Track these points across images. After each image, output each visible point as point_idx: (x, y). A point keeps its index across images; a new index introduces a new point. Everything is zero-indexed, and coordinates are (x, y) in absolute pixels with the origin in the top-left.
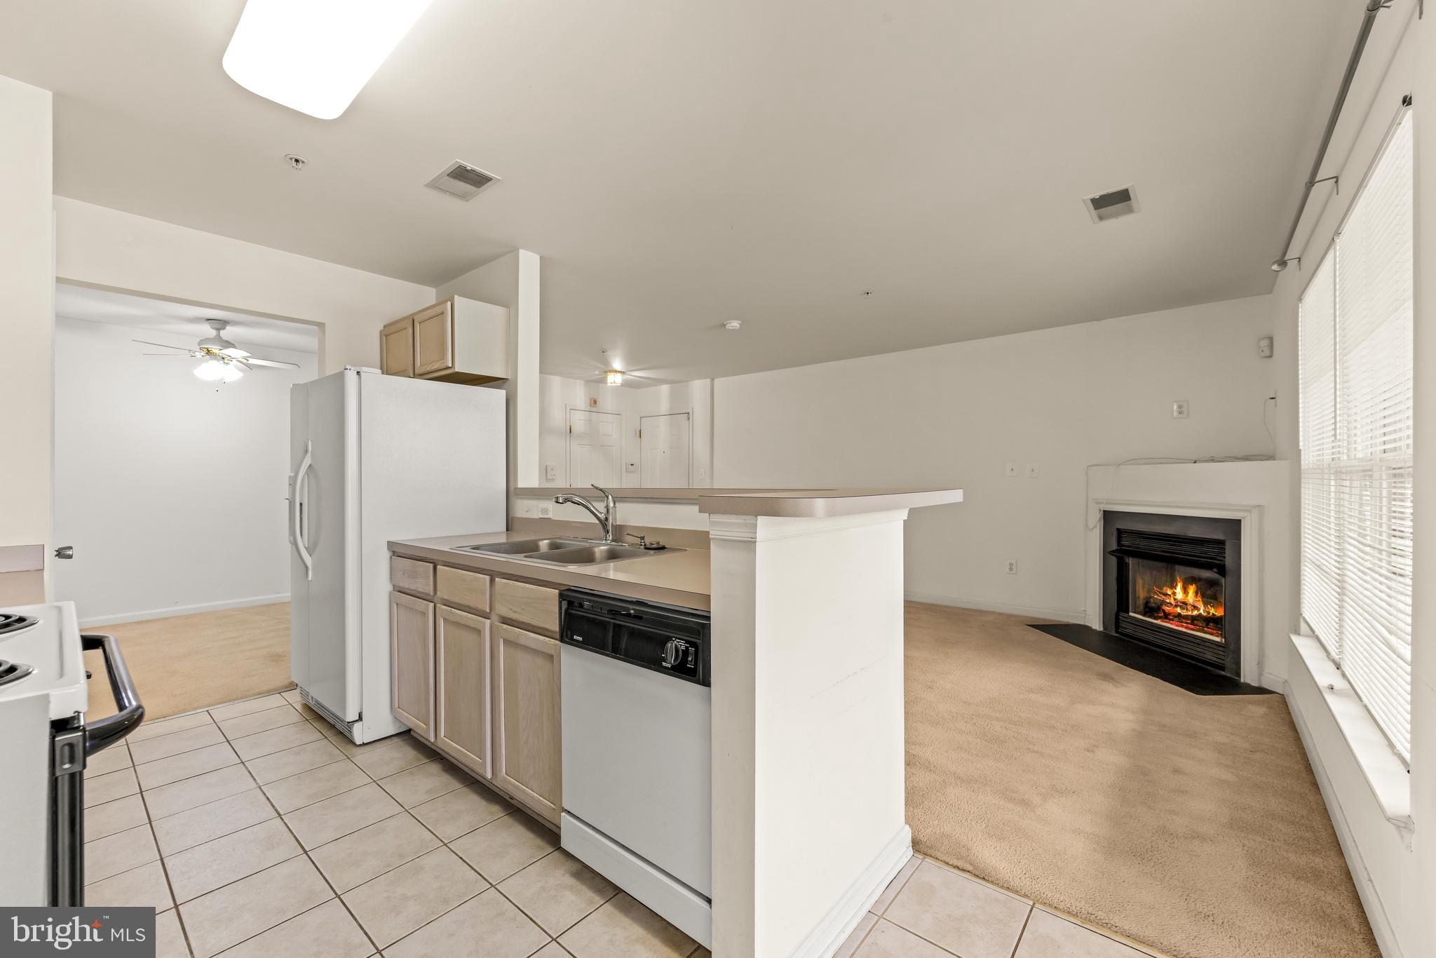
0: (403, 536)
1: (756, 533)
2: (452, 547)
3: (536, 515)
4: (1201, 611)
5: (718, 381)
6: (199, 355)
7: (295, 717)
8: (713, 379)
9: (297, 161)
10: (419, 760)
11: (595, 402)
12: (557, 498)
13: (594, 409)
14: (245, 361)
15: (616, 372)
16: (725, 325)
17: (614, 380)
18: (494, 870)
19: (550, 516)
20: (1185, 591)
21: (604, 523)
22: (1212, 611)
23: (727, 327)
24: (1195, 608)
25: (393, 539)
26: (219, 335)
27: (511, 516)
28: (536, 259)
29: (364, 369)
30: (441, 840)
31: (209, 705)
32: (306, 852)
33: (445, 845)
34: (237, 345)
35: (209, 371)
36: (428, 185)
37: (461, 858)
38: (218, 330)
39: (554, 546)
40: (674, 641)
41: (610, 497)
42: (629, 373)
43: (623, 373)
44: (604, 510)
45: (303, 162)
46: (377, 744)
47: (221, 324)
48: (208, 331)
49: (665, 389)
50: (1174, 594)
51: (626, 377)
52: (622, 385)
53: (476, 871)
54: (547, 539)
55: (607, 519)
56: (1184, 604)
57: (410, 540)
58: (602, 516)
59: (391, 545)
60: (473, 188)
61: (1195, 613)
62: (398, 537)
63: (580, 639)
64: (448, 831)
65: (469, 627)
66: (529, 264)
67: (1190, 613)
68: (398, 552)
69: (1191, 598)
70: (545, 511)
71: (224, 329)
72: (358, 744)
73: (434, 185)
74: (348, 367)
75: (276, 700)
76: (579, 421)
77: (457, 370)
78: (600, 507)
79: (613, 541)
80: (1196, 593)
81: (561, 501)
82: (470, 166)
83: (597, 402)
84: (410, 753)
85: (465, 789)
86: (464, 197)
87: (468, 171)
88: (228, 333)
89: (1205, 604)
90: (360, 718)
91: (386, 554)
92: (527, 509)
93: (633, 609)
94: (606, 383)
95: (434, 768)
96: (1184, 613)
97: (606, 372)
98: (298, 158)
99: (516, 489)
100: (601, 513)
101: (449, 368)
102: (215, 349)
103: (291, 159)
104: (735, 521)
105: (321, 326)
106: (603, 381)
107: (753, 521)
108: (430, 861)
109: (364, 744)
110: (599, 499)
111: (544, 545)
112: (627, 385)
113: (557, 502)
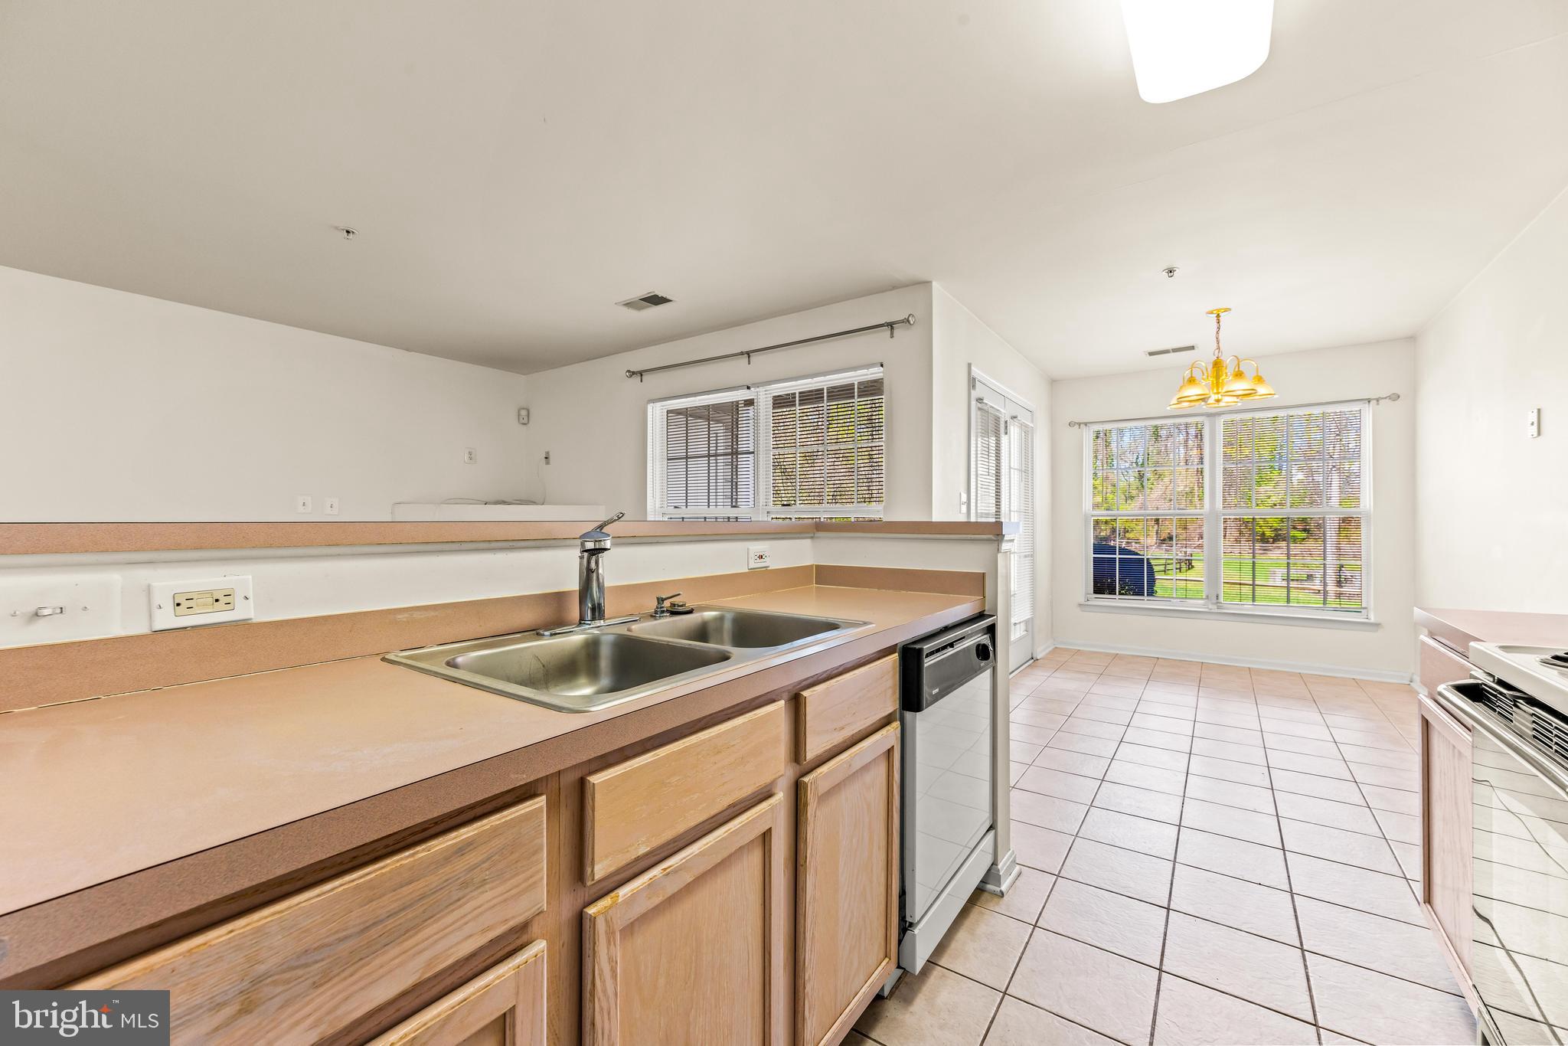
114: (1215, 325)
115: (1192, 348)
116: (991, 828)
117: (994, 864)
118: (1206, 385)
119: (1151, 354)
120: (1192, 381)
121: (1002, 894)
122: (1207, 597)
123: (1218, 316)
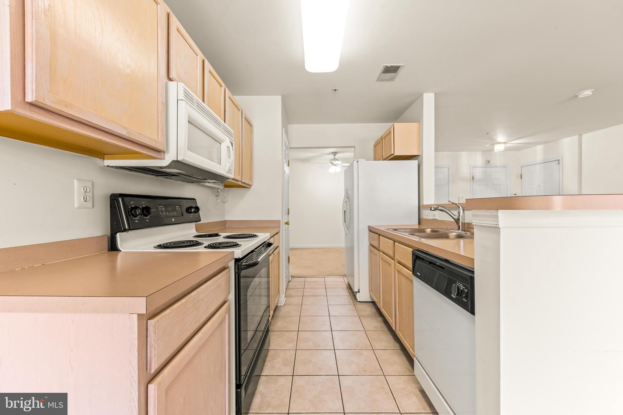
0: (374, 224)
1: (498, 221)
2: (386, 229)
3: (431, 217)
5: (585, 136)
6: (330, 164)
7: (345, 287)
8: (581, 135)
9: (335, 90)
10: (376, 314)
11: (489, 162)
12: (431, 208)
13: (488, 166)
14: (341, 165)
15: (500, 143)
16: (577, 96)
17: (499, 148)
18: (388, 369)
19: (437, 218)
21: (457, 221)
23: (579, 97)
25: (370, 225)
26: (335, 158)
27: (421, 217)
28: (432, 95)
29: (360, 160)
30: (372, 347)
31: (325, 276)
32: (332, 331)
33: (373, 350)
34: (339, 160)
35: (333, 169)
36: (377, 81)
37: (377, 358)
38: (335, 156)
39: (433, 231)
40: (457, 283)
41: (461, 207)
42: (510, 142)
43: (505, 143)
44: (457, 215)
45: (337, 90)
46: (364, 303)
47: (335, 153)
48: (332, 156)
49: (540, 148)
51: (508, 145)
52: (504, 150)
53: (380, 366)
54: (430, 228)
55: (459, 219)
57: (375, 226)
58: (456, 217)
59: (369, 227)
60: (394, 74)
62: (371, 224)
63: (419, 274)
64: (377, 345)
65: (388, 262)
66: (429, 99)
68: (371, 230)
70: (434, 215)
71: (336, 155)
72: (358, 301)
73: (379, 80)
74: (354, 160)
75: (341, 279)
76: (478, 173)
77: (395, 154)
78: (455, 213)
79: (462, 230)
81: (432, 210)
82: (389, 65)
83: (490, 162)
84: (374, 310)
85: (388, 332)
86: (392, 79)
87: (389, 67)
88: (337, 156)
90: (359, 292)
91: (367, 231)
92: (427, 215)
93: (439, 263)
94: (494, 150)
95: (380, 319)
97: (493, 144)
98: (335, 89)
99: (422, 205)
100: (456, 216)
101: (393, 154)
102: (334, 162)
103: (334, 90)
104: (486, 213)
105: (354, 147)
106: (492, 150)
107: (496, 214)
108: (365, 353)
109: (360, 302)
110: (454, 209)
111: (428, 231)
112: (507, 149)
113: (431, 210)
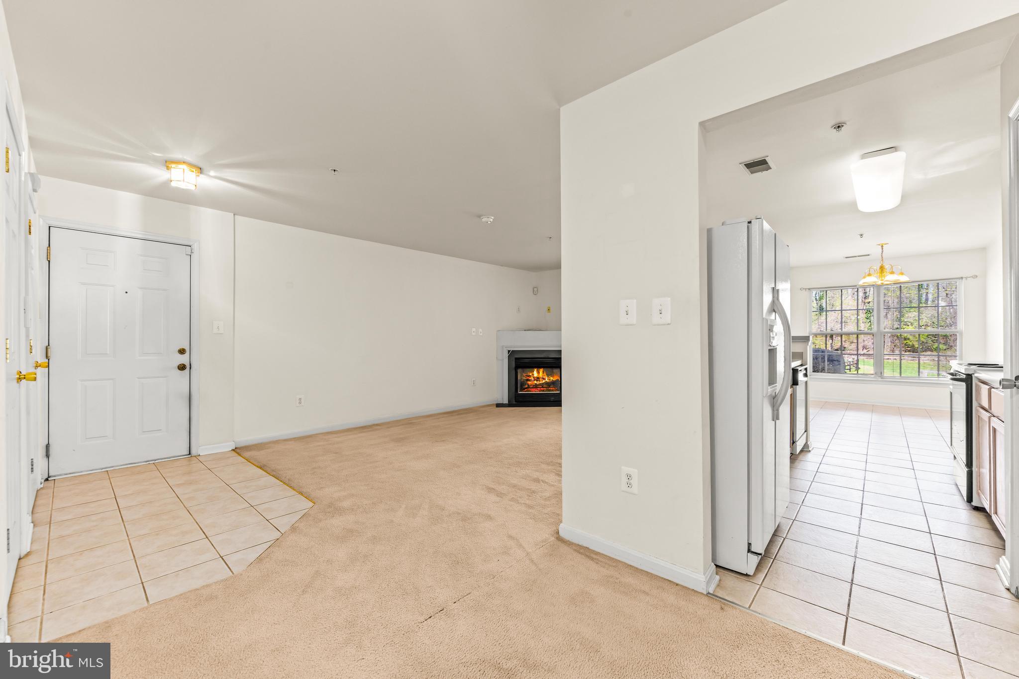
4: (547, 380)
20: (538, 373)
22: (552, 378)
24: (544, 379)
50: (533, 375)
56: (538, 379)
61: (544, 381)
67: (541, 382)
69: (541, 375)
80: (543, 372)
89: (548, 375)
96: (538, 383)
114: (881, 250)
115: (869, 255)
116: (805, 431)
117: (806, 443)
118: (876, 277)
119: (846, 258)
120: (869, 275)
121: (810, 451)
122: (876, 373)
123: (882, 246)
